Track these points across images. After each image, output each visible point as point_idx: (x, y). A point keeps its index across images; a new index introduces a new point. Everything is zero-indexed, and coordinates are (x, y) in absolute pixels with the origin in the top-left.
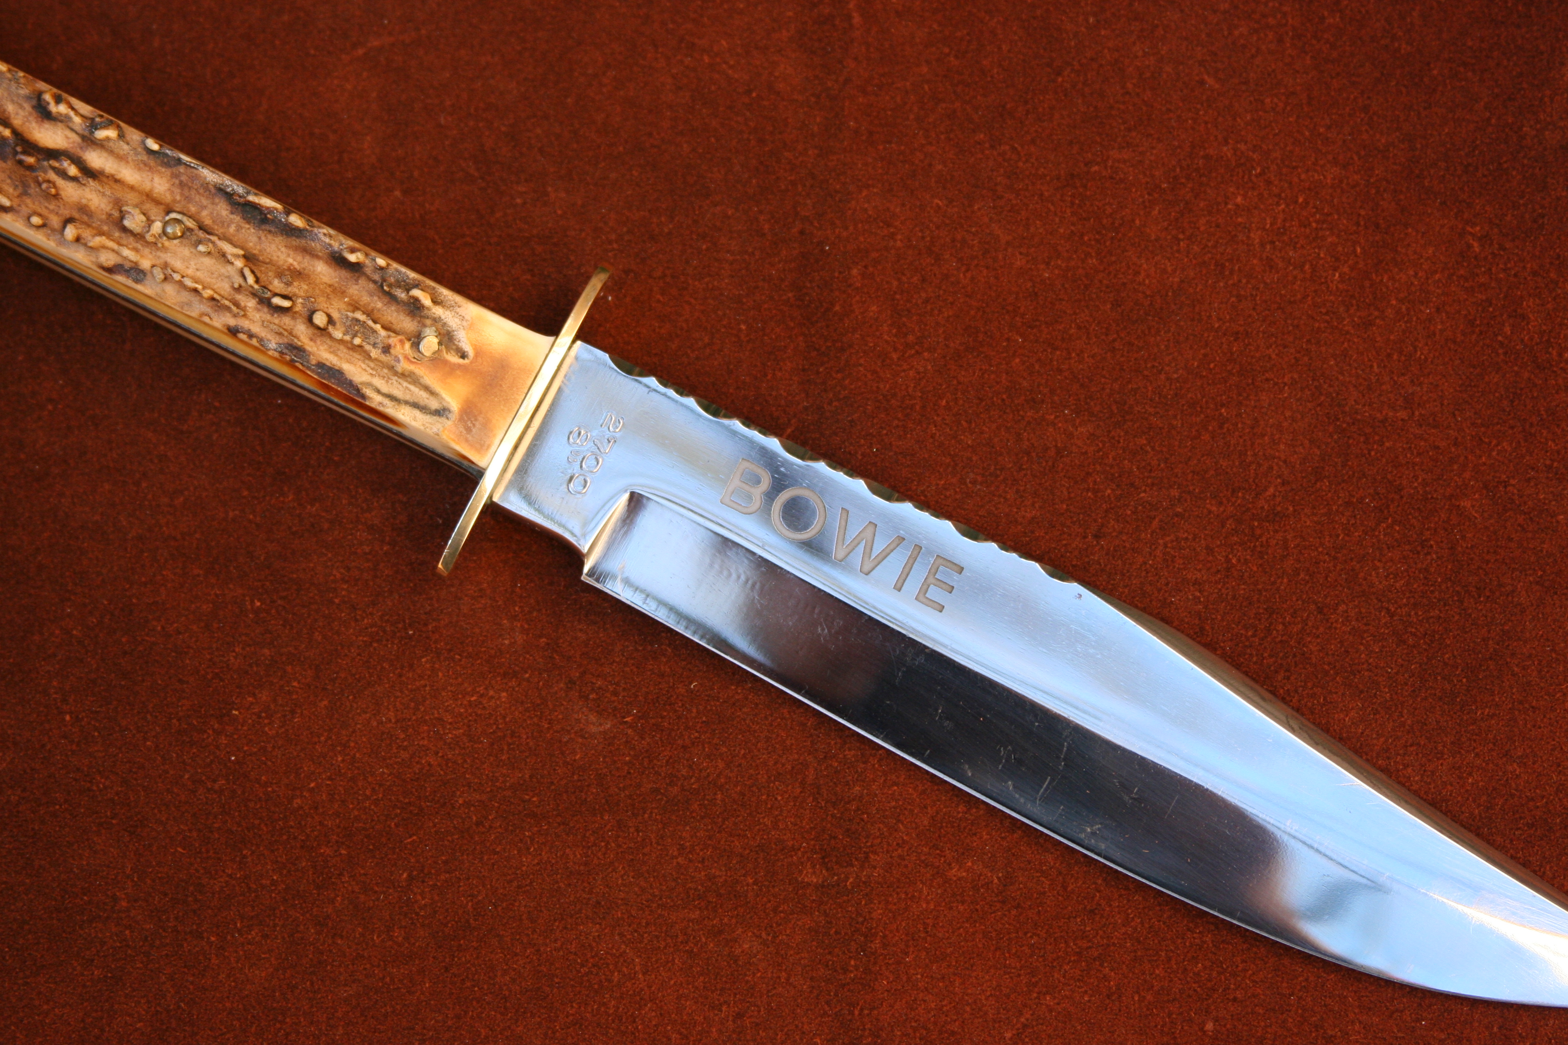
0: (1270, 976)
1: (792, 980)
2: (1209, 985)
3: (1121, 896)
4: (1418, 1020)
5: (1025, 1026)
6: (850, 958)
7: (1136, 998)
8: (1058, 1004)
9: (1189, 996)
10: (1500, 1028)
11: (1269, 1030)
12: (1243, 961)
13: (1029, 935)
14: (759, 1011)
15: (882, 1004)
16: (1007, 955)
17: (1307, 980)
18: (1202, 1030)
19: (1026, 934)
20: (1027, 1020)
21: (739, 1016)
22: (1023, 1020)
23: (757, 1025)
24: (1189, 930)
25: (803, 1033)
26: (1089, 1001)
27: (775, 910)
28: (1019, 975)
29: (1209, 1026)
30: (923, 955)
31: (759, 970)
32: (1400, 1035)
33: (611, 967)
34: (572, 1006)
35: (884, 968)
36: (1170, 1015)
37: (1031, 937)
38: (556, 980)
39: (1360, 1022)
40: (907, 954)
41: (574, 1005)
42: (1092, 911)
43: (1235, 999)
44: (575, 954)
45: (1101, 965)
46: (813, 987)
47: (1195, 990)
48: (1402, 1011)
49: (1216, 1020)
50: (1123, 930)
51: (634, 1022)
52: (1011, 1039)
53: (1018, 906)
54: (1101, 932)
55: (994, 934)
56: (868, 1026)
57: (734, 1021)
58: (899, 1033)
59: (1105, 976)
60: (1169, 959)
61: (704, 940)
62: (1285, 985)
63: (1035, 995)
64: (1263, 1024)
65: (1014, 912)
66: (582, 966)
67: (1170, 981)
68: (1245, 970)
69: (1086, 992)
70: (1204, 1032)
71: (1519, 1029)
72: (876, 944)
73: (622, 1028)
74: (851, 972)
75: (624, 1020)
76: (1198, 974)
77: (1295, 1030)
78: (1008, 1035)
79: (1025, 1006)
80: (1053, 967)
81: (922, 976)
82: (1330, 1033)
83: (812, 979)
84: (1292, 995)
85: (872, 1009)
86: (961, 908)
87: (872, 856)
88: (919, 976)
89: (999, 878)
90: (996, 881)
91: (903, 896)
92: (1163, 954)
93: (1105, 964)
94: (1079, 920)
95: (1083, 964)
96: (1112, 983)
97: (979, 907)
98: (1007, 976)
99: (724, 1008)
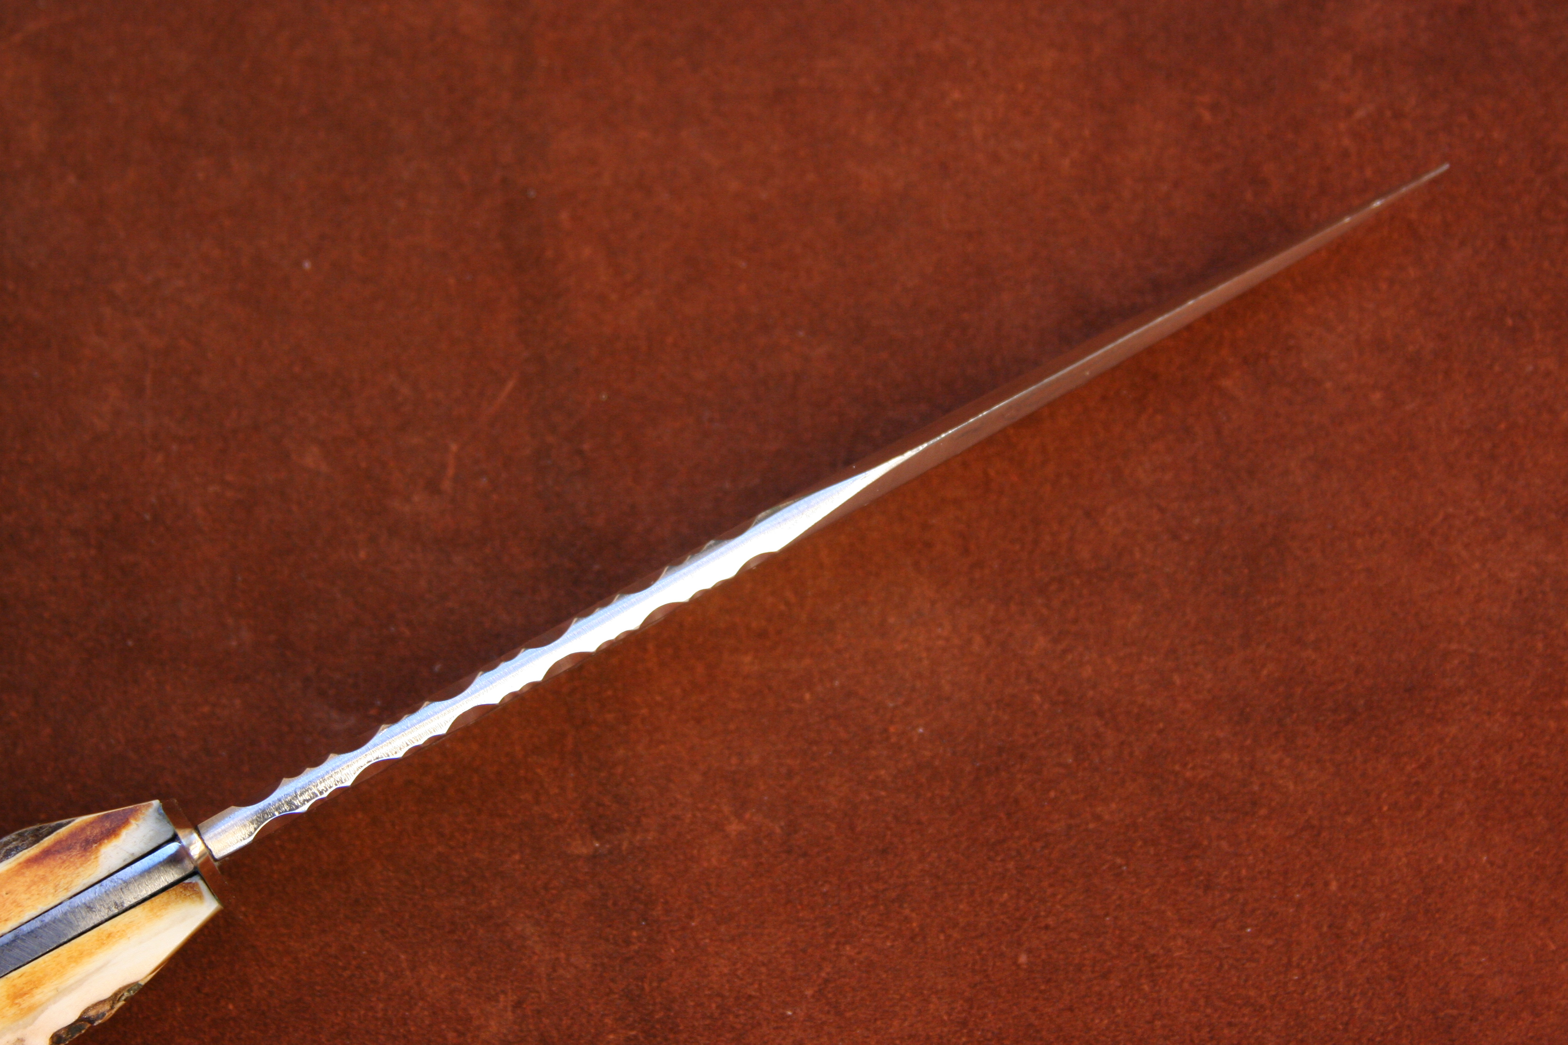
0: (1081, 898)
1: (573, 960)
2: (1018, 914)
3: (913, 831)
4: (1243, 928)
5: (826, 981)
6: (632, 929)
7: (942, 937)
8: (859, 953)
9: (998, 929)
10: (1330, 927)
11: (1087, 956)
12: (1051, 885)
13: (820, 883)
14: (539, 997)
15: (671, 975)
16: (799, 907)
17: (1120, 898)
18: (1015, 963)
19: (816, 883)
20: (828, 974)
21: (518, 1005)
22: (823, 975)
23: (539, 1012)
24: (990, 859)
25: (590, 1015)
26: (892, 946)
27: (546, 887)
28: (814, 927)
29: (1023, 959)
30: (709, 917)
31: (534, 953)
32: (1225, 946)
33: (376, 967)
34: (337, 1015)
35: (669, 937)
36: (979, 951)
37: (822, 885)
38: (318, 988)
39: (1183, 937)
40: (691, 917)
41: (339, 1013)
42: (884, 852)
43: (1047, 927)
44: (336, 957)
45: (901, 906)
46: (596, 965)
47: (1003, 923)
48: (1225, 920)
49: (1029, 951)
50: (920, 867)
51: (405, 1024)
52: (813, 996)
53: (805, 855)
54: (896, 872)
55: (782, 887)
56: (659, 1000)
57: (513, 1012)
58: (692, 1004)
59: (906, 918)
60: (972, 893)
61: (472, 926)
62: (1098, 906)
63: (833, 947)
64: (1079, 950)
65: (801, 861)
66: (344, 968)
67: (976, 915)
68: (1054, 895)
69: (887, 937)
70: (1018, 966)
71: (1350, 924)
72: (658, 912)
73: (394, 1032)
74: (634, 944)
75: (394, 1023)
76: (1004, 905)
77: (1115, 953)
78: (809, 992)
79: (824, 959)
80: (850, 914)
81: (711, 940)
82: (1152, 952)
83: (594, 956)
84: (1107, 915)
85: (661, 980)
86: (745, 863)
87: (644, 820)
88: (707, 941)
89: (781, 828)
90: (778, 830)
91: (681, 857)
92: (965, 887)
93: (905, 905)
94: (871, 861)
95: (882, 907)
96: (914, 925)
97: (763, 860)
98: (801, 930)
99: (502, 998)
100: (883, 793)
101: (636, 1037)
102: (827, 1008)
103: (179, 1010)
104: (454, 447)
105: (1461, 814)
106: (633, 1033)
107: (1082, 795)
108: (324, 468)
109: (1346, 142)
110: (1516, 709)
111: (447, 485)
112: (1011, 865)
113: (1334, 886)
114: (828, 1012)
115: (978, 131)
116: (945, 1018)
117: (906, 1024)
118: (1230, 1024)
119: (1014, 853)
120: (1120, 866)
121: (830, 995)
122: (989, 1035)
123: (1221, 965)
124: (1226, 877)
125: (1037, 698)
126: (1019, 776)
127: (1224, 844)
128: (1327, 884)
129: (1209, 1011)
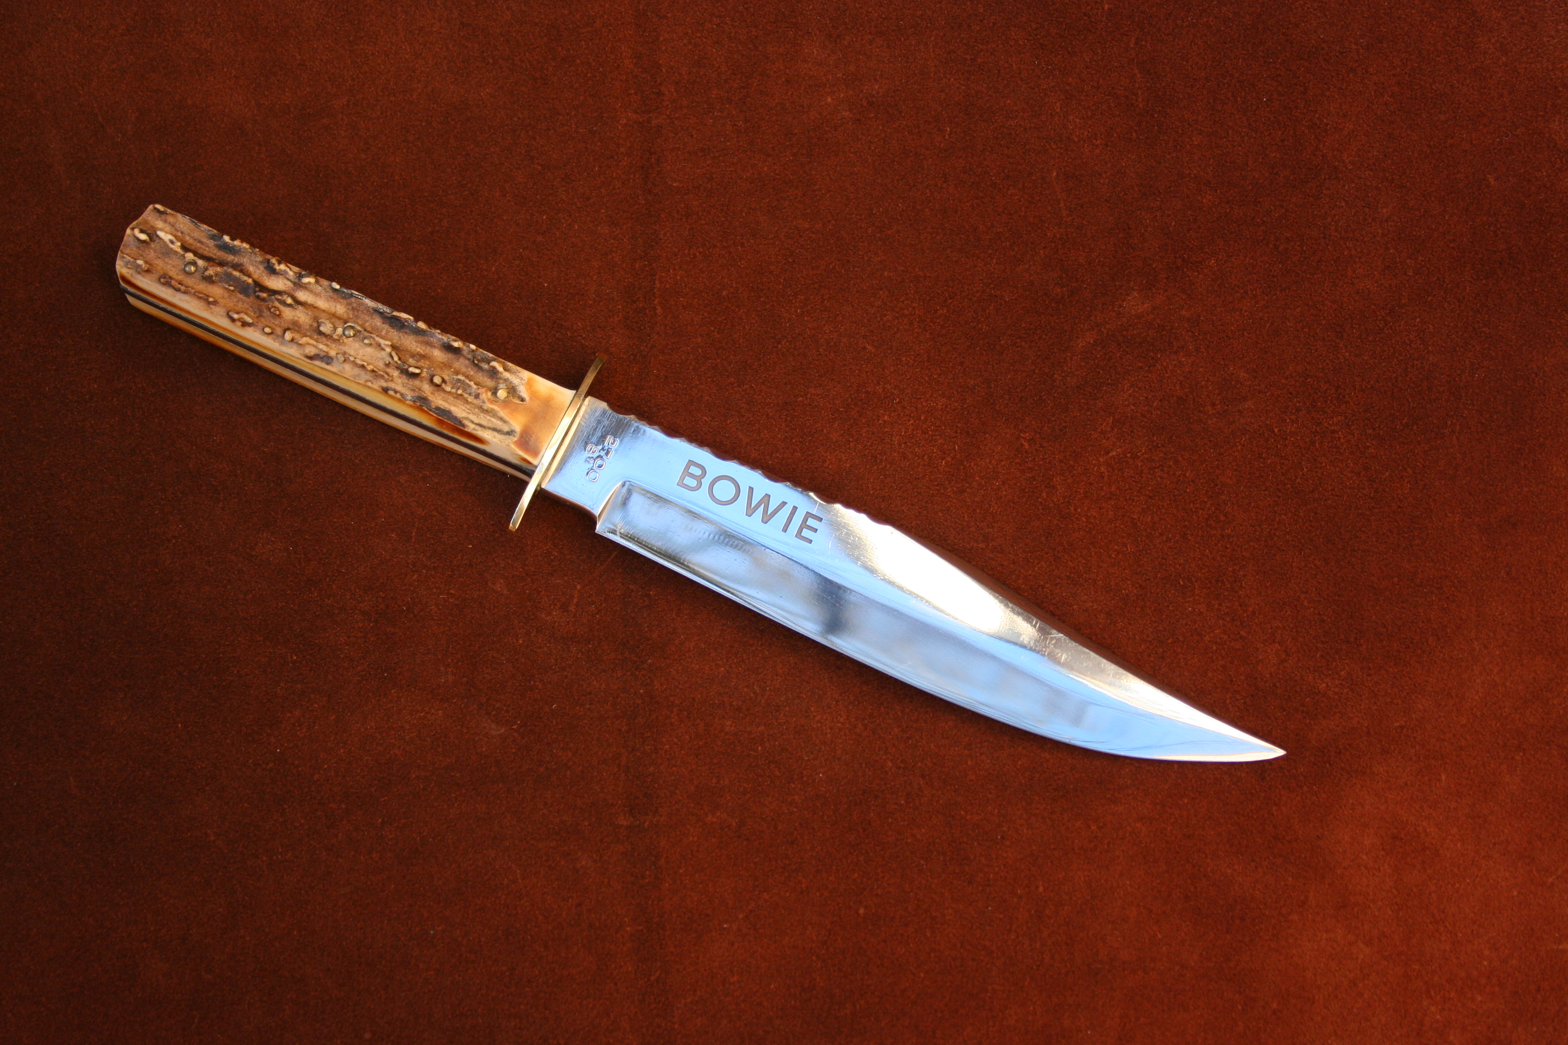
0: (899, 881)
1: (611, 883)
2: (862, 886)
3: (809, 833)
4: (987, 907)
5: (751, 911)
6: (646, 870)
7: (818, 894)
8: (771, 898)
9: (850, 893)
10: (1036, 912)
11: (897, 913)
12: (882, 872)
13: (754, 856)
14: (591, 902)
15: (665, 898)
16: (740, 869)
17: (920, 883)
18: (857, 913)
19: (752, 856)
20: (752, 907)
21: (579, 905)
22: (750, 907)
23: (590, 910)
24: (850, 853)
25: (618, 915)
26: (790, 896)
27: (601, 841)
28: (748, 881)
29: (862, 911)
30: (690, 868)
31: (591, 878)
32: (976, 916)
33: (502, 875)
35: (666, 876)
36: (838, 904)
37: (755, 858)
38: (470, 883)
39: (952, 908)
40: (680, 868)
41: (480, 898)
42: (792, 843)
43: (877, 895)
44: (481, 868)
45: (797, 875)
46: (624, 888)
47: (853, 889)
48: (977, 902)
49: (866, 907)
50: (810, 854)
51: (516, 908)
52: (742, 919)
53: (747, 839)
54: (797, 855)
55: (733, 856)
56: (657, 911)
57: (576, 908)
58: (675, 915)
59: (799, 881)
60: (838, 871)
61: (558, 859)
62: (907, 886)
63: (757, 892)
64: (894, 909)
65: (745, 843)
66: (485, 874)
67: (839, 884)
68: (883, 877)
69: (787, 891)
70: (859, 915)
71: (1047, 911)
72: (662, 862)
73: (509, 912)
74: (647, 878)
75: (510, 907)
76: (855, 880)
77: (913, 913)
78: (741, 916)
79: (751, 899)
80: (768, 876)
82: (934, 914)
83: (623, 883)
84: (911, 892)
85: (659, 901)
86: (713, 840)
87: (660, 809)
88: (687, 881)
89: (736, 822)
90: (734, 824)
91: (678, 833)
92: (834, 868)
93: (800, 874)
94: (784, 847)
95: (786, 874)
96: (803, 886)
97: (724, 840)
98: (741, 881)
99: (570, 900)
100: (795, 810)
101: (642, 930)
102: (749, 926)
103: (393, 886)
104: (579, 587)
105: (1118, 857)
106: (641, 928)
107: (906, 823)
108: (505, 592)
109: (1103, 469)
110: (1158, 801)
111: (572, 608)
112: (861, 858)
113: (1041, 889)
114: (750, 928)
115: (896, 440)
116: (815, 938)
117: (792, 940)
118: (973, 959)
119: (864, 851)
120: (923, 865)
121: (752, 919)
122: (838, 951)
123: (972, 926)
124: (981, 878)
125: (890, 764)
126: (873, 808)
127: (983, 859)
128: (1037, 887)
129: (962, 951)
